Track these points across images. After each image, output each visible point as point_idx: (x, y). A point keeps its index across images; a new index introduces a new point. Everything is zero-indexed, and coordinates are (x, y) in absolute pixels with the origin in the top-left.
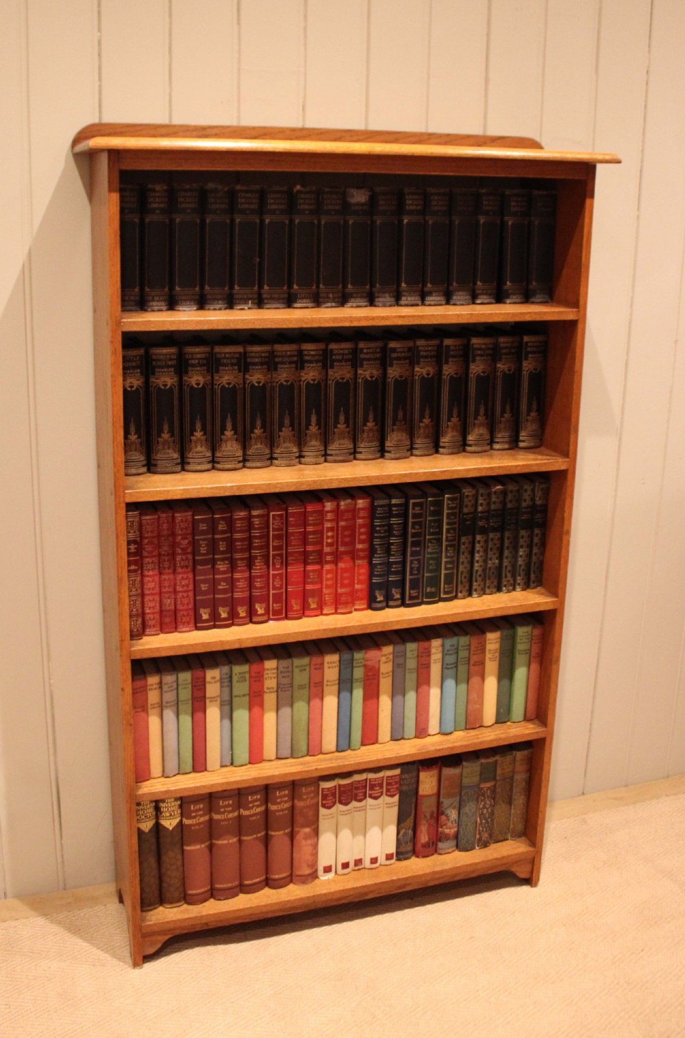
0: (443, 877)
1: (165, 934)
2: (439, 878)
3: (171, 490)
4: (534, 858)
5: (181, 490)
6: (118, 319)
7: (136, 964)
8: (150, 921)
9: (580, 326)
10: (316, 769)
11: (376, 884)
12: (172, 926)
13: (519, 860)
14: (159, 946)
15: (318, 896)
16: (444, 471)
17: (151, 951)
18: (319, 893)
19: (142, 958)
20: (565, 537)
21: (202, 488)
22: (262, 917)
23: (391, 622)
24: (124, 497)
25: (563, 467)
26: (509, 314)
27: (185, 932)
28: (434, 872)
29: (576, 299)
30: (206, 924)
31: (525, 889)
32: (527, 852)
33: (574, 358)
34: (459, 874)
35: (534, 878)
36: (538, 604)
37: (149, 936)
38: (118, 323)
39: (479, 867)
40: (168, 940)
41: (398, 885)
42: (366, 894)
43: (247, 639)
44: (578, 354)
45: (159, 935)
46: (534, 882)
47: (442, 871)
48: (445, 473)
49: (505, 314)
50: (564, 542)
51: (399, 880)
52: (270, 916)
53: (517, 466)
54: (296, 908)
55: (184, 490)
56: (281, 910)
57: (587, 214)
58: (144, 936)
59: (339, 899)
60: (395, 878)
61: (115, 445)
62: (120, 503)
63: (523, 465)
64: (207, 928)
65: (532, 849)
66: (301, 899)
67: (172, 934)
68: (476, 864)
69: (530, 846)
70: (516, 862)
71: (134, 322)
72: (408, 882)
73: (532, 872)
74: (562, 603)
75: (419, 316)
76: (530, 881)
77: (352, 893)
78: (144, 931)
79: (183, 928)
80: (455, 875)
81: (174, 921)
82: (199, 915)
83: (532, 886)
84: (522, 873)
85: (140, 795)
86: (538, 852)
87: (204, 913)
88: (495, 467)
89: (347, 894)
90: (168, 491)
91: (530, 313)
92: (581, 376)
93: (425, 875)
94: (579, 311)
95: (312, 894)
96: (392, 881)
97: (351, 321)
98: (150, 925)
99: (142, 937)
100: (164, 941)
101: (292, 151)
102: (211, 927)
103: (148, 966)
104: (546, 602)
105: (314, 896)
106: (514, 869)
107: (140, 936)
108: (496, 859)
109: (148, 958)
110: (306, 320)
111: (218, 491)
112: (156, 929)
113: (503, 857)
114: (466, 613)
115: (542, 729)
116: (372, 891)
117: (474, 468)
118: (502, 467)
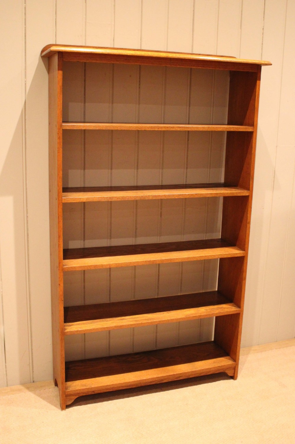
0: (196, 374)
1: (76, 396)
2: (194, 374)
3: (82, 198)
4: (235, 367)
5: (86, 198)
6: (61, 124)
7: (62, 409)
8: (69, 389)
9: (254, 134)
10: (142, 323)
11: (167, 376)
12: (79, 392)
13: (229, 368)
14: (73, 401)
15: (142, 380)
16: (197, 194)
17: (70, 403)
18: (142, 379)
19: (65, 407)
20: (248, 225)
21: (95, 197)
22: (117, 389)
23: (174, 259)
24: (62, 200)
25: (247, 195)
26: (224, 127)
27: (84, 395)
28: (192, 371)
29: (253, 123)
30: (93, 391)
31: (231, 381)
32: (233, 364)
33: (252, 148)
34: (203, 373)
35: (235, 376)
36: (237, 254)
37: (69, 396)
38: (61, 126)
39: (211, 370)
40: (77, 399)
41: (176, 377)
42: (162, 380)
43: (113, 264)
44: (253, 146)
45: (73, 396)
46: (235, 378)
47: (195, 371)
48: (197, 195)
50: (248, 227)
51: (177, 374)
52: (121, 388)
53: (227, 193)
54: (132, 385)
55: (87, 198)
56: (125, 386)
57: (257, 87)
58: (67, 396)
59: (151, 382)
60: (175, 373)
61: (59, 177)
62: (60, 203)
63: (230, 193)
64: (94, 393)
65: (234, 363)
66: (135, 381)
67: (79, 395)
68: (211, 368)
69: (233, 361)
70: (228, 368)
71: (68, 126)
72: (181, 375)
73: (234, 374)
74: (247, 254)
76: (233, 377)
77: (156, 379)
78: (66, 394)
79: (83, 393)
80: (201, 373)
81: (80, 390)
82: (91, 387)
83: (234, 380)
84: (230, 374)
85: (66, 332)
86: (237, 364)
87: (93, 387)
88: (218, 193)
89: (154, 380)
90: (81, 198)
91: (233, 128)
92: (255, 155)
93: (188, 372)
94: (254, 128)
95: (139, 380)
96: (174, 375)
97: (158, 128)
98: (69, 391)
99: (66, 396)
100: (75, 398)
101: (135, 55)
102: (96, 393)
103: (68, 410)
104: (240, 253)
105: (140, 380)
106: (227, 372)
107: (65, 395)
108: (219, 366)
109: (68, 406)
110: (139, 127)
111: (101, 199)
112: (72, 393)
113: (222, 366)
114: (206, 256)
115: (238, 309)
116: (165, 379)
117: (210, 193)
118: (221, 193)
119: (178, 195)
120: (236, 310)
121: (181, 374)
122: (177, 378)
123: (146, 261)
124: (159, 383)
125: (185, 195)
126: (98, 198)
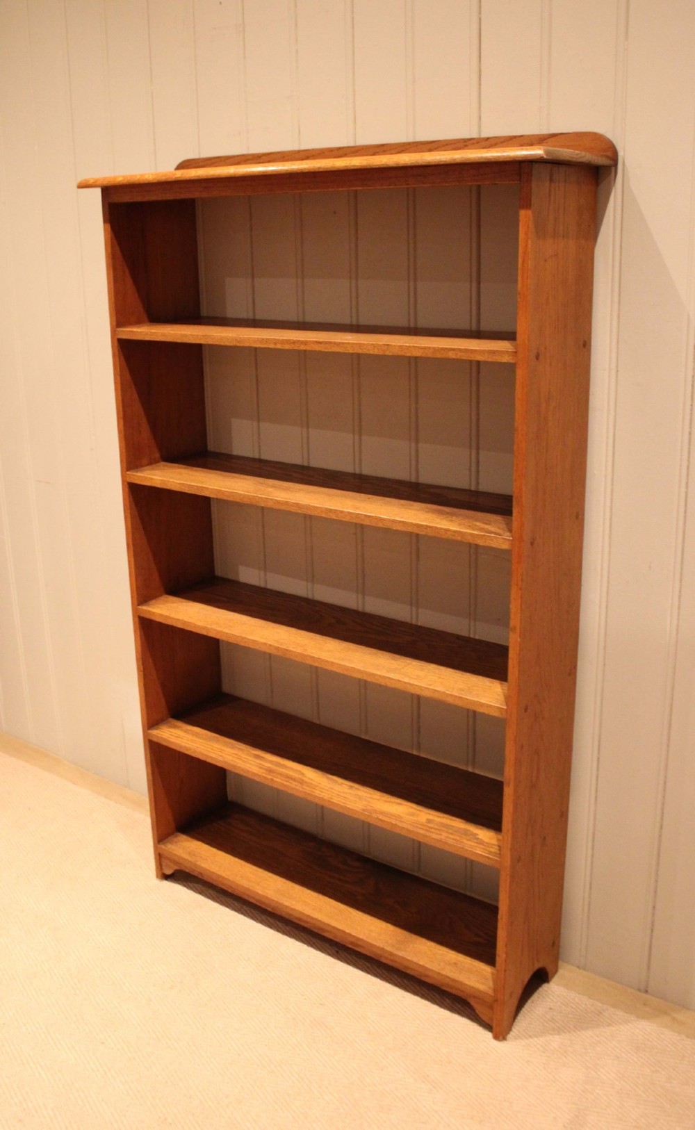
1: (174, 865)
4: (494, 1005)
5: (159, 480)
6: (115, 328)
7: (160, 877)
9: (519, 371)
12: (176, 859)
14: (171, 872)
16: (369, 516)
17: (169, 872)
19: (162, 874)
20: (511, 634)
24: (126, 477)
25: (504, 546)
26: (429, 348)
30: (201, 874)
34: (413, 969)
35: (500, 1030)
37: (164, 858)
38: (115, 332)
39: (430, 974)
40: (177, 871)
45: (171, 862)
46: (498, 1035)
49: (425, 348)
55: (162, 480)
57: (521, 229)
62: (124, 482)
63: (455, 532)
64: (203, 879)
65: (492, 993)
67: (180, 867)
70: (474, 997)
71: (125, 331)
72: (359, 943)
73: (492, 1020)
75: (335, 343)
76: (493, 1030)
79: (185, 866)
83: (496, 1037)
86: (496, 1000)
88: (422, 525)
91: (453, 350)
94: (516, 353)
97: (275, 344)
100: (175, 868)
103: (168, 885)
104: (491, 706)
106: (472, 1002)
107: (160, 856)
111: (185, 488)
112: (169, 857)
113: (456, 981)
115: (497, 857)
117: (400, 522)
118: (430, 527)
119: (327, 509)
120: (488, 858)
121: (359, 939)
122: (352, 943)
123: (270, 645)
124: (316, 931)
125: (342, 512)
126: (179, 484)
